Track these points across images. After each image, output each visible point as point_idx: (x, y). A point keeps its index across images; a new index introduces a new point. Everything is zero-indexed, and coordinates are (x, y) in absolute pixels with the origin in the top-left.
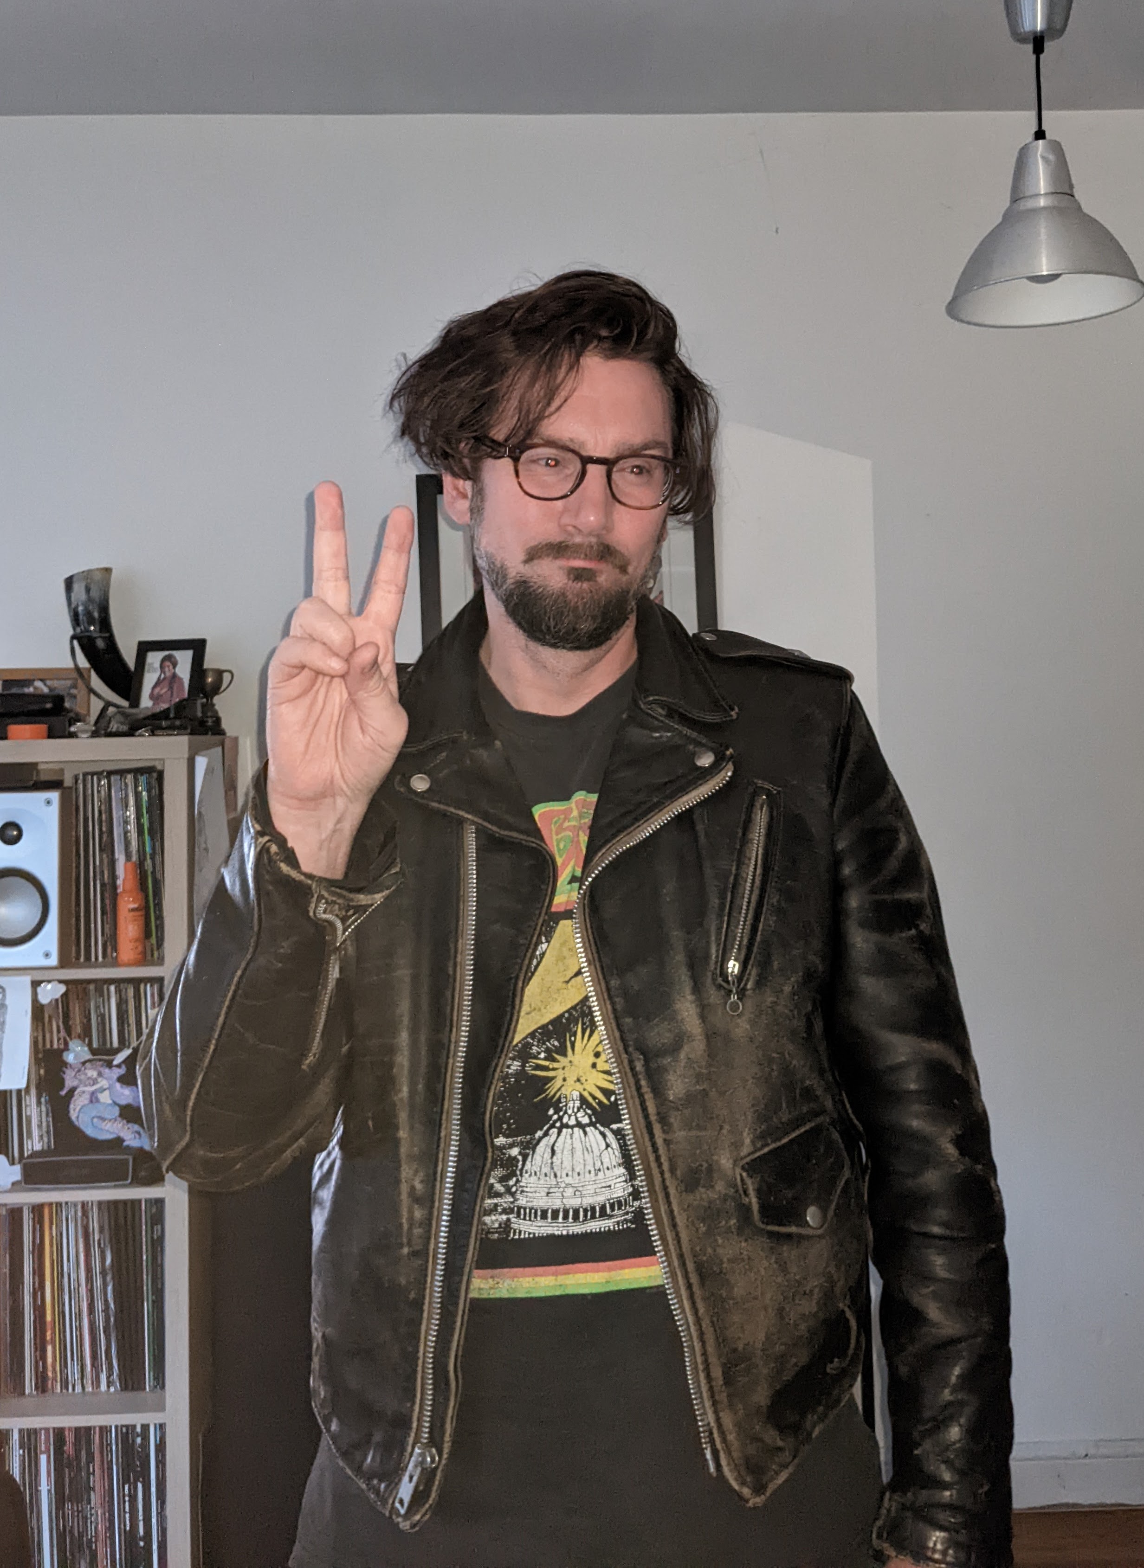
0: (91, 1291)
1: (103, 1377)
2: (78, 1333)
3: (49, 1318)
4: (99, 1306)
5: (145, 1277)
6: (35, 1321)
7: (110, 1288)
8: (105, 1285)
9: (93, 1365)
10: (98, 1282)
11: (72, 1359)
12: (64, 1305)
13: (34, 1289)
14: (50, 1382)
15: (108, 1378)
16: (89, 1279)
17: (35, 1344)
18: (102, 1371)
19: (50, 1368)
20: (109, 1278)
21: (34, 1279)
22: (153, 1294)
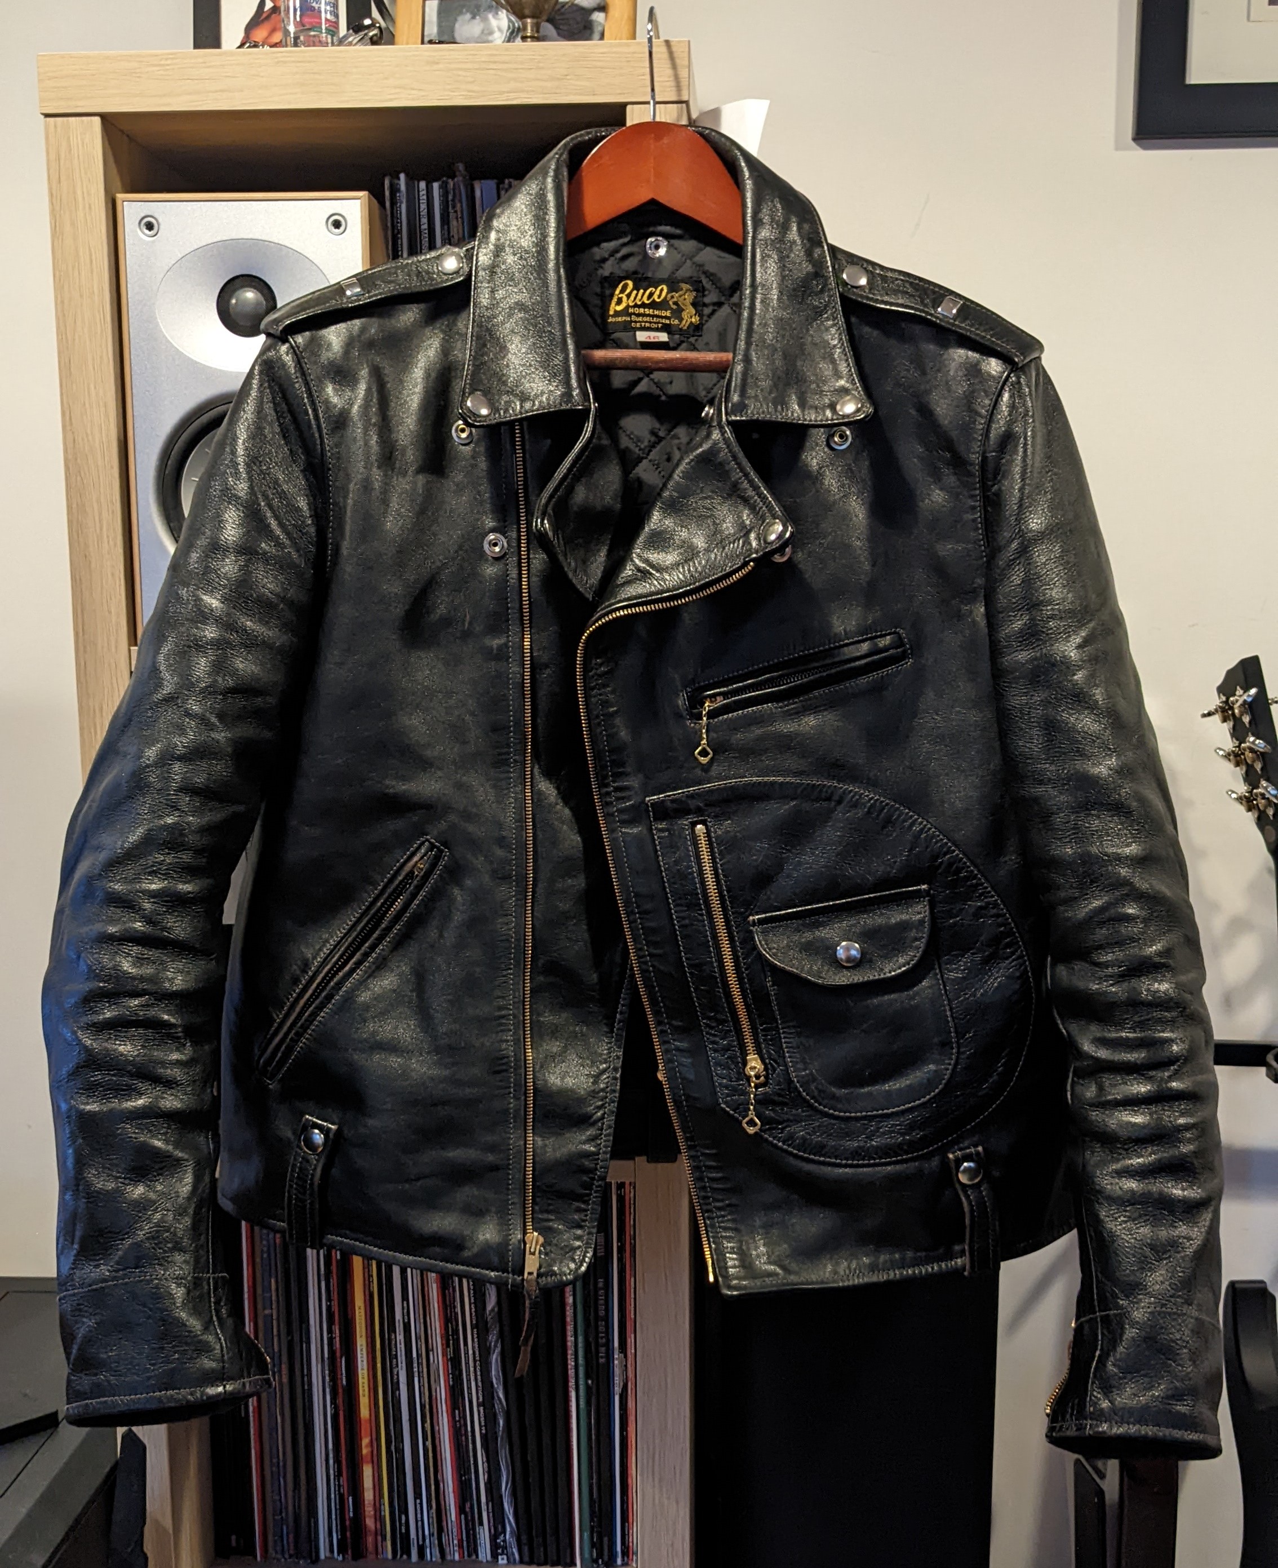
0: (455, 1362)
1: (484, 1535)
2: (429, 1443)
3: (364, 1412)
4: (473, 1392)
6: (335, 1417)
8: (485, 1352)
9: (461, 1510)
10: (470, 1346)
11: (418, 1495)
12: (396, 1386)
13: (332, 1352)
14: (370, 1539)
15: (493, 1538)
16: (451, 1337)
17: (337, 1461)
18: (481, 1524)
19: (369, 1510)
20: (493, 1337)
21: (330, 1331)
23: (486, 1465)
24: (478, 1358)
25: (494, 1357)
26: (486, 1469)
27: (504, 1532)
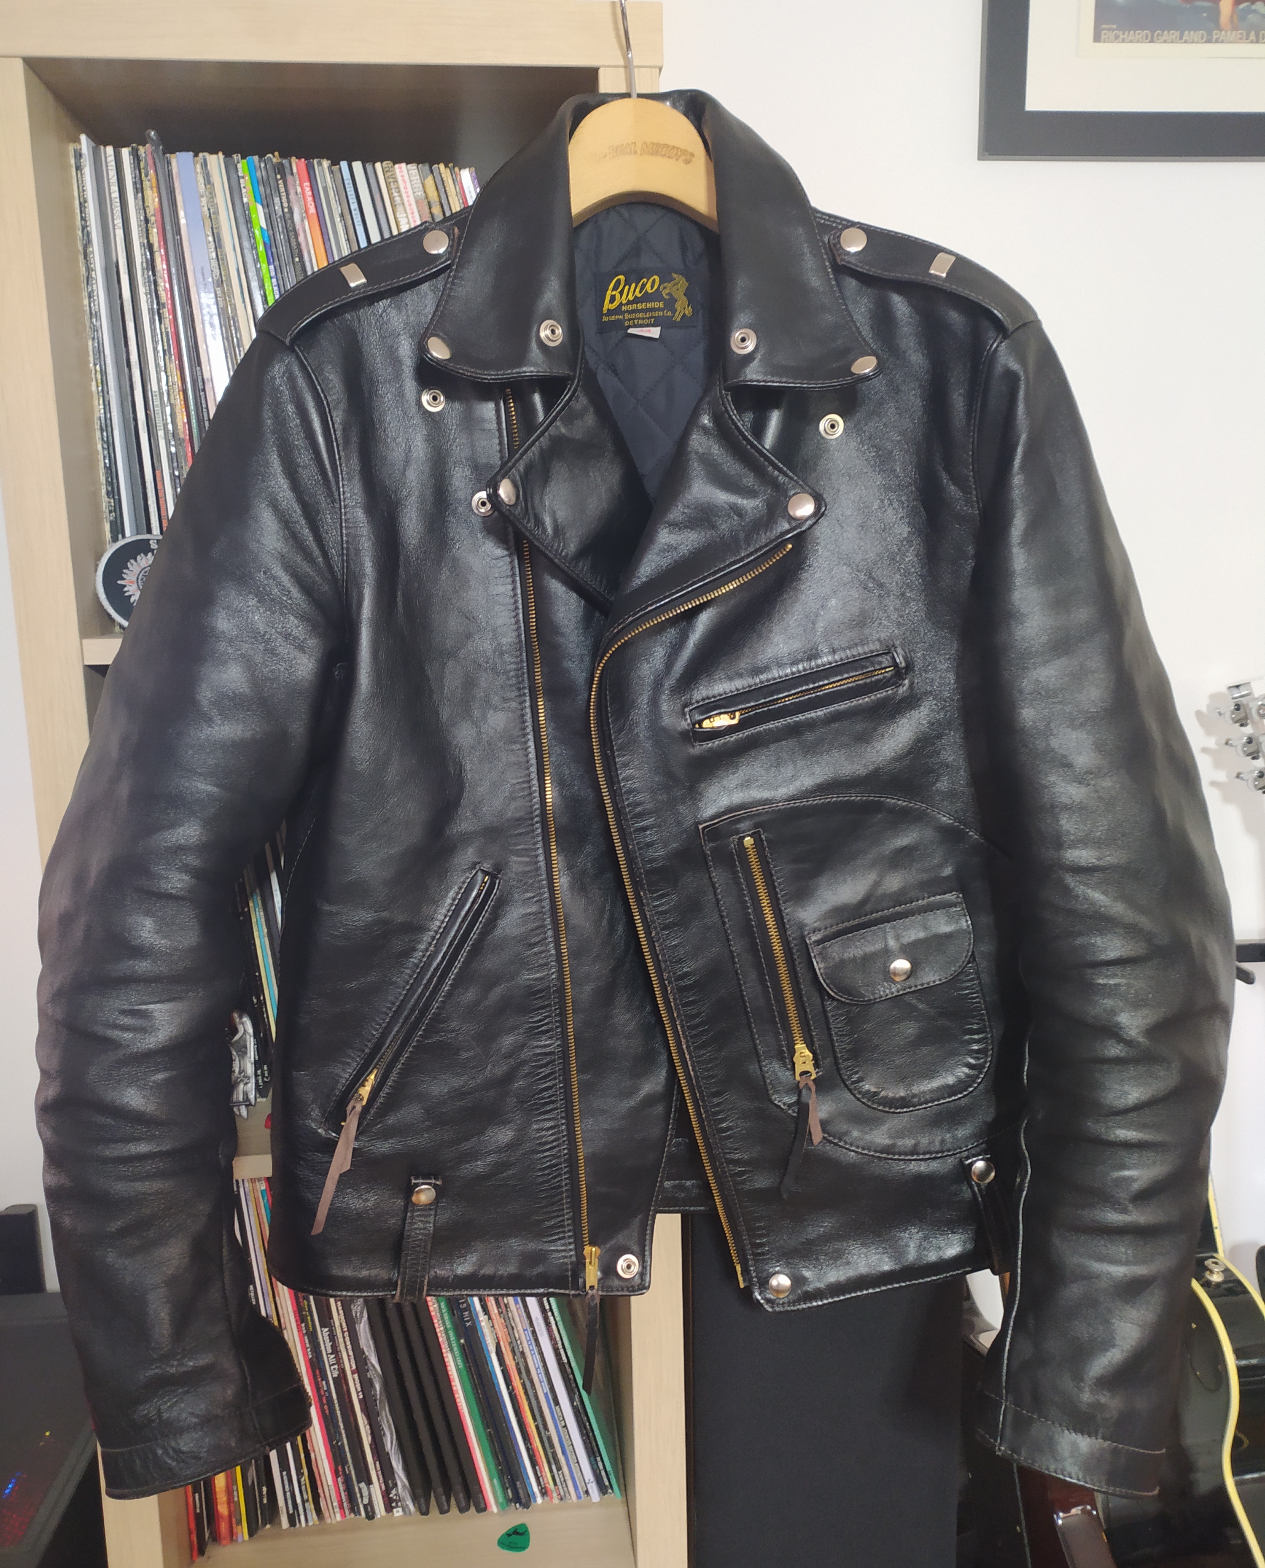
23: (368, 1427)
24: (346, 1329)
25: (362, 1325)
26: (369, 1432)
27: (395, 1485)
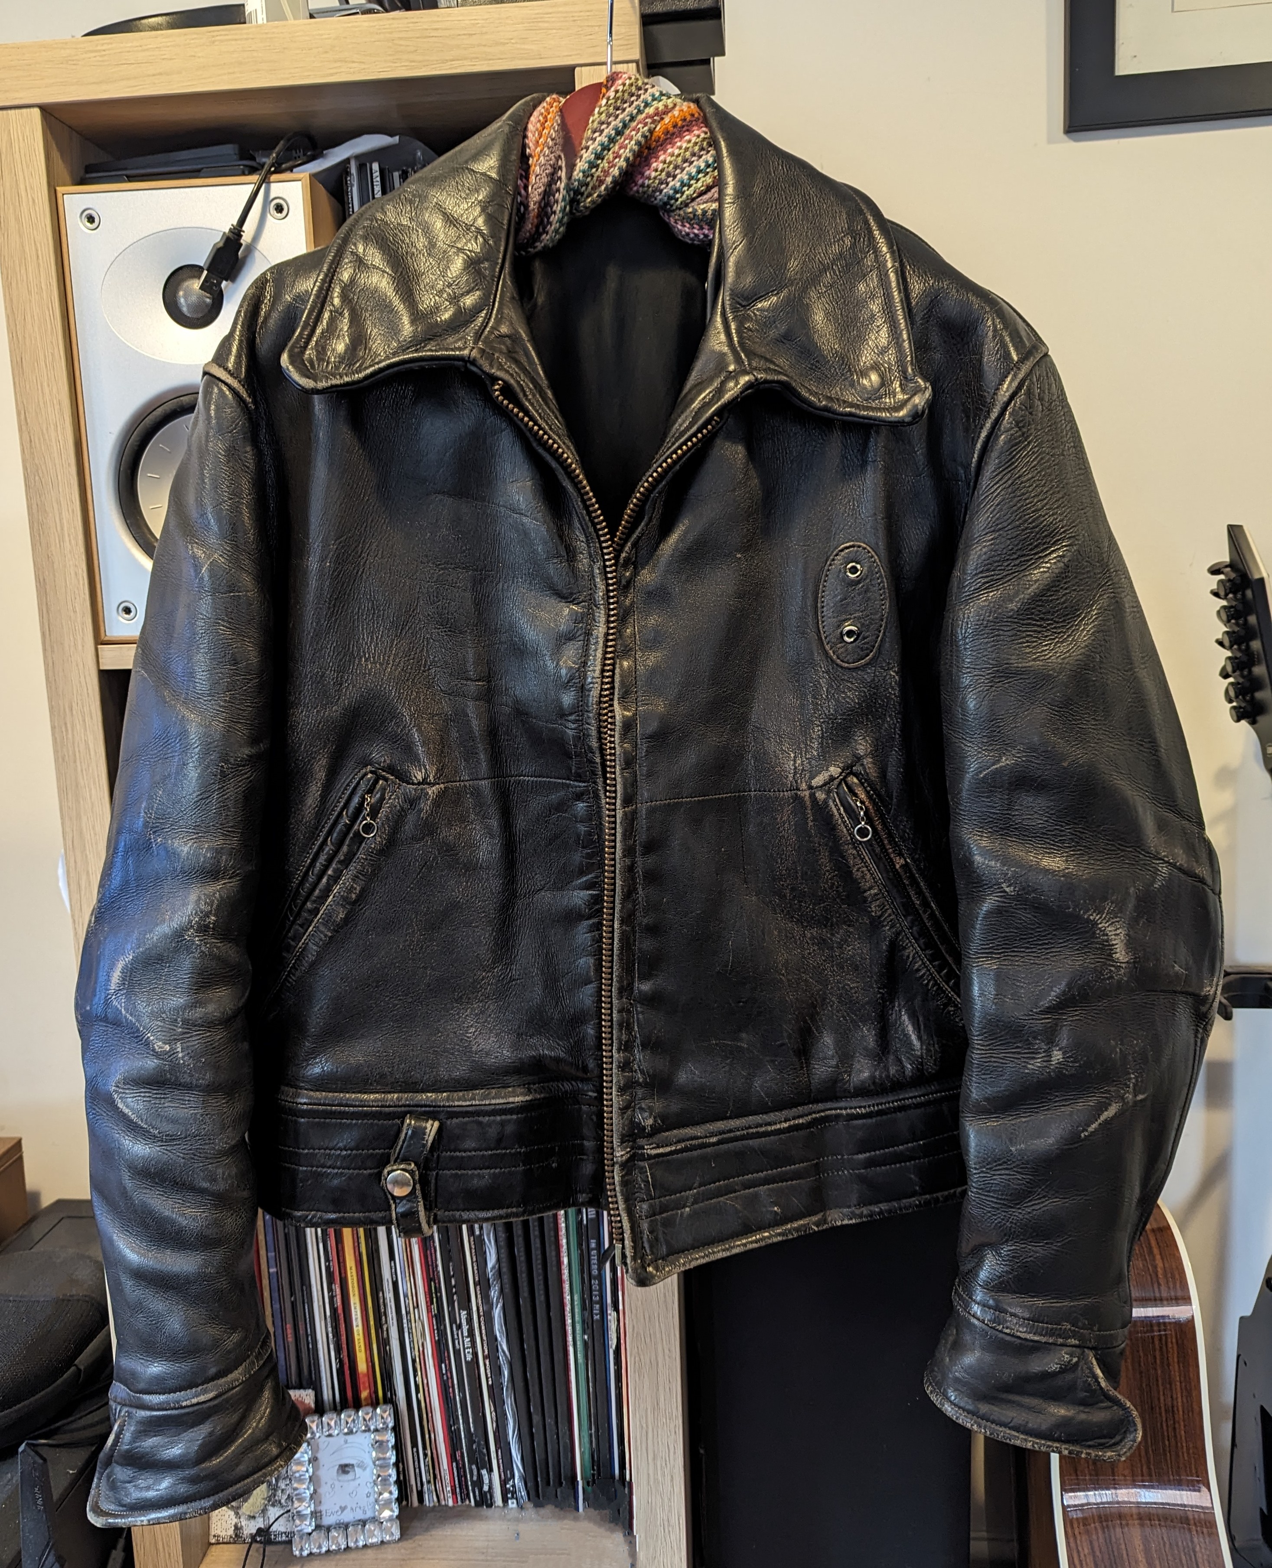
4: (478, 1345)
5: (567, 1298)
7: (497, 1312)
8: (488, 1307)
15: (503, 1483)
20: (494, 1293)
22: (584, 1332)
23: (494, 1414)
24: (482, 1313)
26: (494, 1419)
27: (513, 1476)
